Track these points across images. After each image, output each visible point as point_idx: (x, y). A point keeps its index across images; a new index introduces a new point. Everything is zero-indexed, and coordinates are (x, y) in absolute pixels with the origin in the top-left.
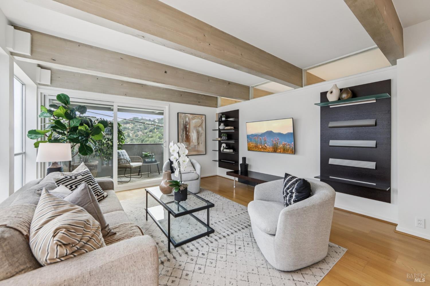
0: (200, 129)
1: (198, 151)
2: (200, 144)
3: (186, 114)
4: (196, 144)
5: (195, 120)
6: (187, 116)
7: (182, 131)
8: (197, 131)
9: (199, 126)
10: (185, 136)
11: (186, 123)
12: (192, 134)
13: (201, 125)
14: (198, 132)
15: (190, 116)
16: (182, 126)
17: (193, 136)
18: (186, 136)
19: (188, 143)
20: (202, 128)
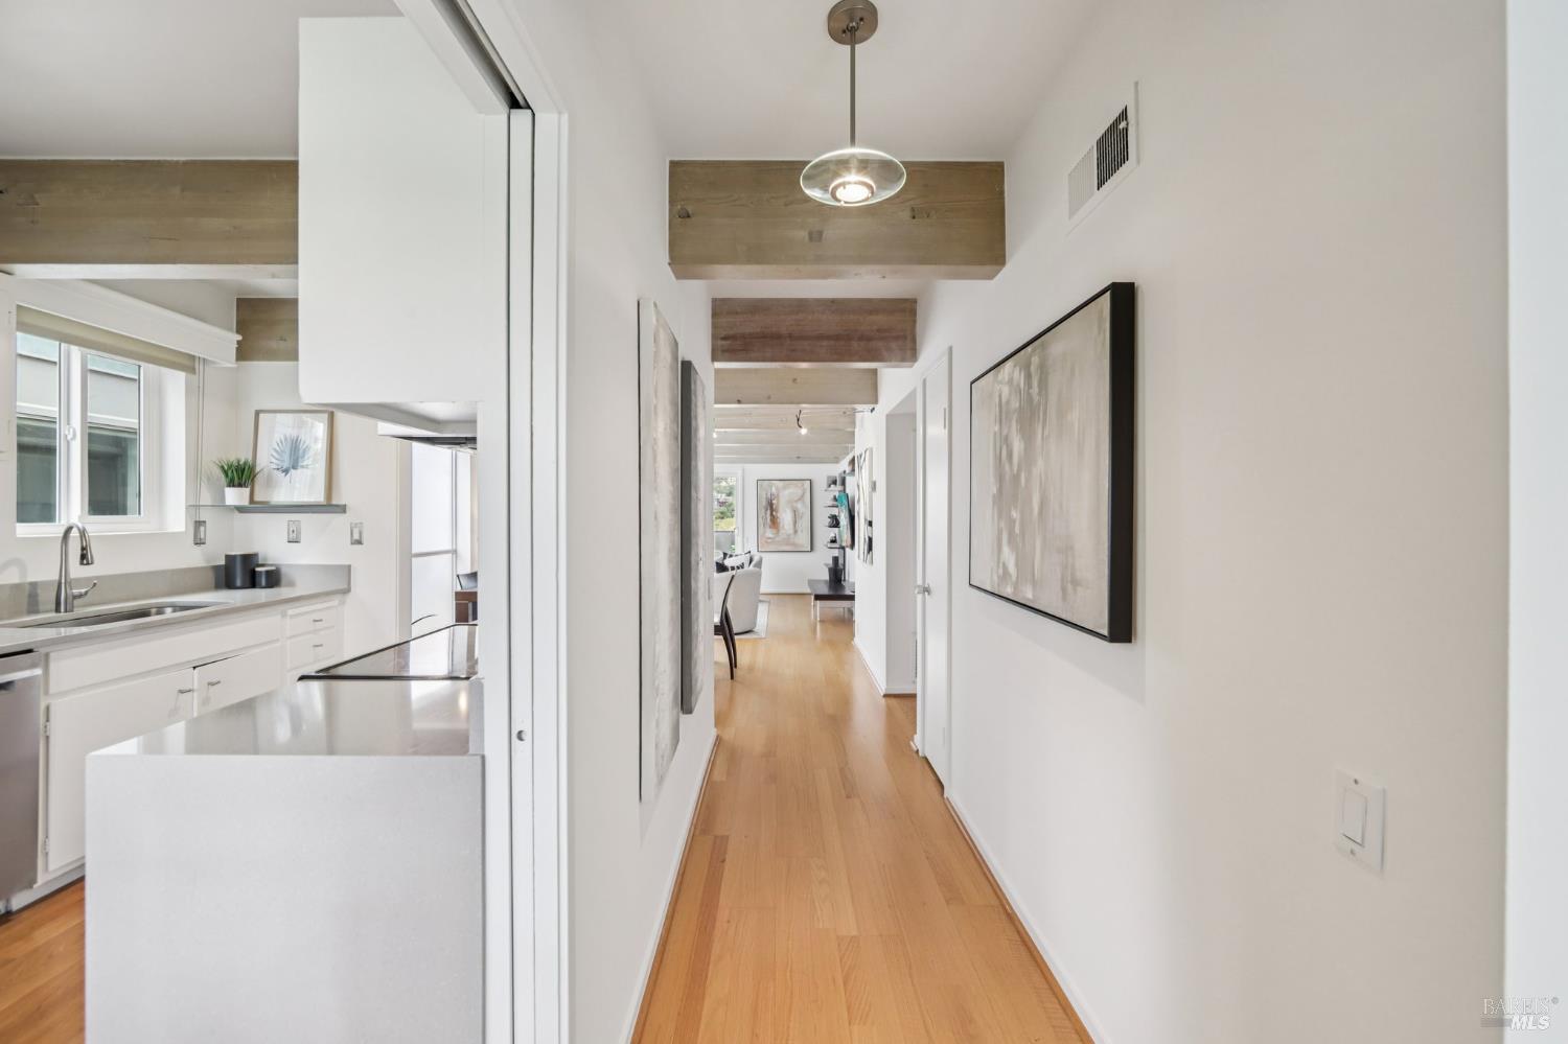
0: (799, 505)
1: (794, 544)
2: (799, 532)
3: (771, 481)
4: (791, 531)
5: (791, 490)
6: (774, 484)
7: (763, 510)
8: (792, 509)
9: (799, 499)
10: (769, 519)
11: (771, 496)
12: (784, 515)
13: (801, 498)
14: (795, 512)
15: (780, 484)
16: (764, 503)
17: (786, 517)
18: (771, 519)
19: (774, 531)
20: (804, 503)
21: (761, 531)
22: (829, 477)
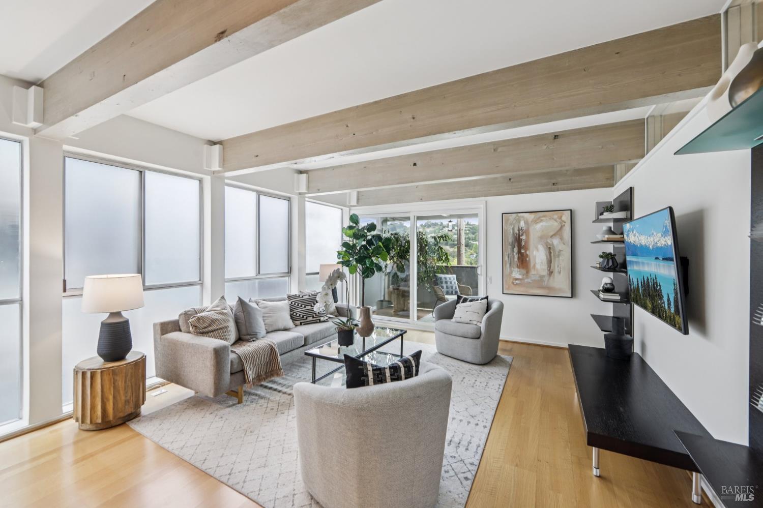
0: (556, 242)
1: (549, 288)
2: (556, 274)
3: (519, 215)
4: (545, 273)
5: (544, 224)
6: (523, 217)
7: (510, 247)
8: (547, 245)
9: (554, 235)
10: (516, 257)
11: (519, 231)
12: (535, 252)
13: (559, 233)
14: (550, 249)
15: (532, 216)
16: (510, 239)
17: (538, 256)
18: (518, 258)
19: (524, 271)
20: (562, 239)
21: (507, 270)
22: (598, 204)
